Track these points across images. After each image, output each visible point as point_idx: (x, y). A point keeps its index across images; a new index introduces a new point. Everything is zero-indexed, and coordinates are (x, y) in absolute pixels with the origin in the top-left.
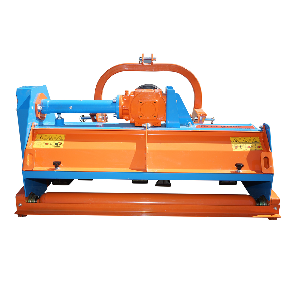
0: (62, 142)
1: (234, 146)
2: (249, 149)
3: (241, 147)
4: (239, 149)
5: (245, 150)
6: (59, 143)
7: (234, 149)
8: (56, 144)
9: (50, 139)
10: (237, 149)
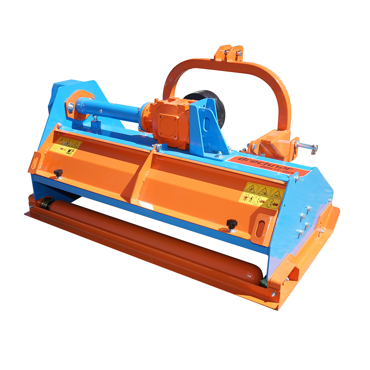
0: (75, 149)
1: (245, 195)
2: (260, 204)
3: (251, 199)
4: (247, 202)
5: (255, 205)
6: (72, 150)
7: (241, 200)
8: (69, 151)
9: (67, 144)
10: (245, 200)
